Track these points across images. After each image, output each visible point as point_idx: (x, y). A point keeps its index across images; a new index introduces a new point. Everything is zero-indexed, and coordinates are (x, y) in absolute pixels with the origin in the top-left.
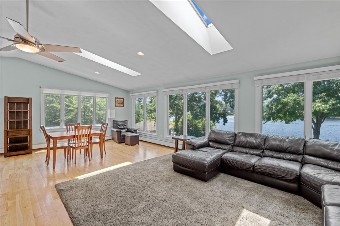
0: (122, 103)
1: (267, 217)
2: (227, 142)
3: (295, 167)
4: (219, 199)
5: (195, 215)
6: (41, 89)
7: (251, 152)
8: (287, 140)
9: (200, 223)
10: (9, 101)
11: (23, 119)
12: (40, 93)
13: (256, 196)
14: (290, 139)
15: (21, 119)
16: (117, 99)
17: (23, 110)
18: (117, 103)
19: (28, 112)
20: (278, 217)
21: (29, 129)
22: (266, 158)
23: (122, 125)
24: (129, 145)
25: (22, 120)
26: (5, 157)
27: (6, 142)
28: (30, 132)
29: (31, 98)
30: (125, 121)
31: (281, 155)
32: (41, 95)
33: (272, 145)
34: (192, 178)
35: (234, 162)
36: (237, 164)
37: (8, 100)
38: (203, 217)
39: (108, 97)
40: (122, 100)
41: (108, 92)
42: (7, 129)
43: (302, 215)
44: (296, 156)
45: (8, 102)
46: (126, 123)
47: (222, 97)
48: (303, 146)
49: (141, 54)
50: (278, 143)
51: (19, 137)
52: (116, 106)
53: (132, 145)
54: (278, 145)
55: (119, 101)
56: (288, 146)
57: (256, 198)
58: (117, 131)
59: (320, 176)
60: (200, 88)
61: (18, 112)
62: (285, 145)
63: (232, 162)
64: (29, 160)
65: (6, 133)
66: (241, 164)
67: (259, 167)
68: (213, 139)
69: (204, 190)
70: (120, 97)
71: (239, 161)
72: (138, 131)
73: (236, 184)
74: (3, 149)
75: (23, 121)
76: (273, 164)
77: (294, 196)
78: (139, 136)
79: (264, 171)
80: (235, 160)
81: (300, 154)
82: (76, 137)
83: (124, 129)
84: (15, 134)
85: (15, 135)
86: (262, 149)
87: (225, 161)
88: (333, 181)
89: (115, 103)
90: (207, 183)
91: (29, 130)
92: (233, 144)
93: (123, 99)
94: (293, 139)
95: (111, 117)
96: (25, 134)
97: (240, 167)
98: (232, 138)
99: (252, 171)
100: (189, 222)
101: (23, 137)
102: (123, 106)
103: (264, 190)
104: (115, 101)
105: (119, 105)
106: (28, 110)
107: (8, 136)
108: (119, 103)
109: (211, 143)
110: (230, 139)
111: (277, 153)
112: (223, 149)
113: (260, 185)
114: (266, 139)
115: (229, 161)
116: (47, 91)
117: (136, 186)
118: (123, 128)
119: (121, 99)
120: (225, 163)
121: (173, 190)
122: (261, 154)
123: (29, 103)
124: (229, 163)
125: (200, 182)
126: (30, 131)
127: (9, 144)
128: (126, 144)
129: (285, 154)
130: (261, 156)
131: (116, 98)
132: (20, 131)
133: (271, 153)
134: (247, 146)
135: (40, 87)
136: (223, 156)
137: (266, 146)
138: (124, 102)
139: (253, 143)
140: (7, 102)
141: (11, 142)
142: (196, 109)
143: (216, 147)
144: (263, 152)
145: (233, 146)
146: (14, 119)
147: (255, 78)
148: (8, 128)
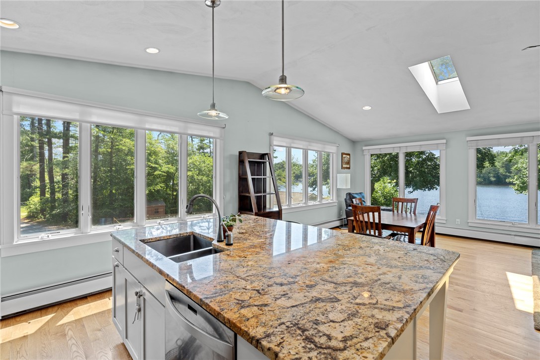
0: (348, 163)
16: (344, 156)
18: (343, 162)
32: (271, 147)
39: (335, 151)
40: (349, 157)
41: (335, 143)
52: (342, 167)
55: (345, 159)
70: (347, 153)
95: (346, 188)
102: (349, 168)
104: (342, 159)
105: (345, 166)
131: (342, 154)
138: (350, 160)
140: (248, 161)
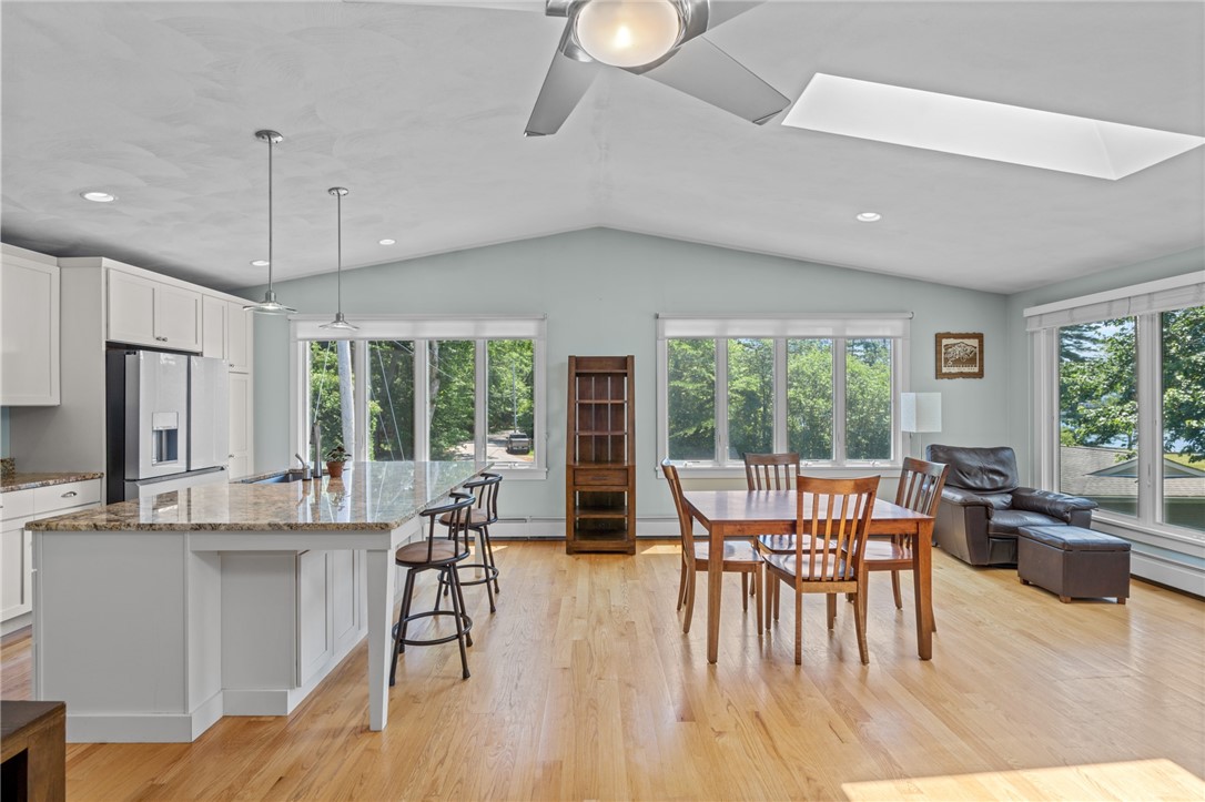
0: (971, 361)
6: (660, 321)
10: (579, 371)
11: (612, 429)
12: (657, 339)
15: (607, 430)
16: (945, 342)
17: (612, 399)
18: (946, 360)
19: (623, 405)
21: (626, 464)
23: (981, 469)
24: (1055, 595)
25: (609, 434)
26: (569, 552)
27: (571, 505)
28: (629, 474)
29: (632, 357)
30: (994, 451)
32: (659, 343)
37: (577, 368)
39: (899, 332)
40: (975, 342)
41: (897, 312)
42: (572, 463)
45: (577, 375)
46: (1002, 462)
51: (601, 492)
52: (939, 375)
53: (1075, 600)
55: (958, 349)
58: (965, 505)
61: (600, 404)
64: (629, 582)
65: (571, 474)
70: (963, 331)
74: (565, 524)
75: (612, 436)
78: (1126, 549)
82: (800, 529)
83: (997, 490)
84: (594, 479)
85: (592, 483)
89: (938, 360)
91: (627, 470)
93: (980, 337)
95: (920, 431)
96: (616, 481)
101: (612, 492)
102: (980, 375)
104: (938, 352)
105: (955, 370)
106: (623, 398)
107: (574, 484)
108: (958, 362)
116: (675, 329)
118: (988, 487)
119: (967, 341)
123: (626, 374)
126: (630, 472)
127: (577, 511)
128: (1026, 583)
131: (939, 337)
132: (606, 473)
135: (657, 317)
138: (981, 352)
140: (573, 374)
141: (584, 506)
146: (591, 429)
148: (575, 459)
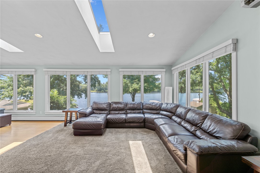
1: (139, 140)
2: (105, 109)
3: (142, 115)
4: (116, 141)
5: (110, 153)
7: (120, 112)
8: (136, 104)
9: (115, 155)
13: (130, 134)
14: (137, 103)
20: (143, 138)
22: (128, 114)
31: (134, 111)
33: (130, 107)
34: (91, 136)
35: (115, 119)
36: (116, 120)
38: (115, 152)
43: (149, 135)
44: (140, 111)
47: (83, 78)
48: (142, 105)
49: (38, 35)
50: (132, 105)
54: (132, 107)
56: (137, 107)
57: (130, 135)
59: (152, 117)
60: (83, 72)
62: (135, 106)
63: (114, 120)
66: (119, 120)
67: (128, 119)
68: (96, 108)
69: (104, 140)
71: (118, 118)
72: (5, 111)
73: (118, 132)
76: (133, 116)
77: (143, 129)
78: (11, 115)
79: (130, 121)
80: (115, 118)
81: (141, 110)
86: (125, 110)
87: (109, 120)
88: (156, 117)
90: (102, 136)
92: (109, 110)
94: (138, 103)
97: (119, 122)
98: (108, 106)
99: (124, 122)
100: (110, 157)
103: (131, 131)
109: (95, 111)
110: (107, 107)
111: (132, 111)
112: (104, 114)
113: (129, 129)
114: (126, 104)
115: (112, 119)
117: (50, 156)
120: (109, 121)
121: (85, 147)
122: (126, 113)
124: (112, 121)
125: (98, 137)
129: (136, 110)
130: (126, 114)
133: (130, 111)
134: (118, 109)
136: (107, 117)
137: (127, 108)
139: (121, 107)
142: (62, 87)
143: (99, 113)
144: (126, 111)
145: (110, 111)
147: (120, 70)
